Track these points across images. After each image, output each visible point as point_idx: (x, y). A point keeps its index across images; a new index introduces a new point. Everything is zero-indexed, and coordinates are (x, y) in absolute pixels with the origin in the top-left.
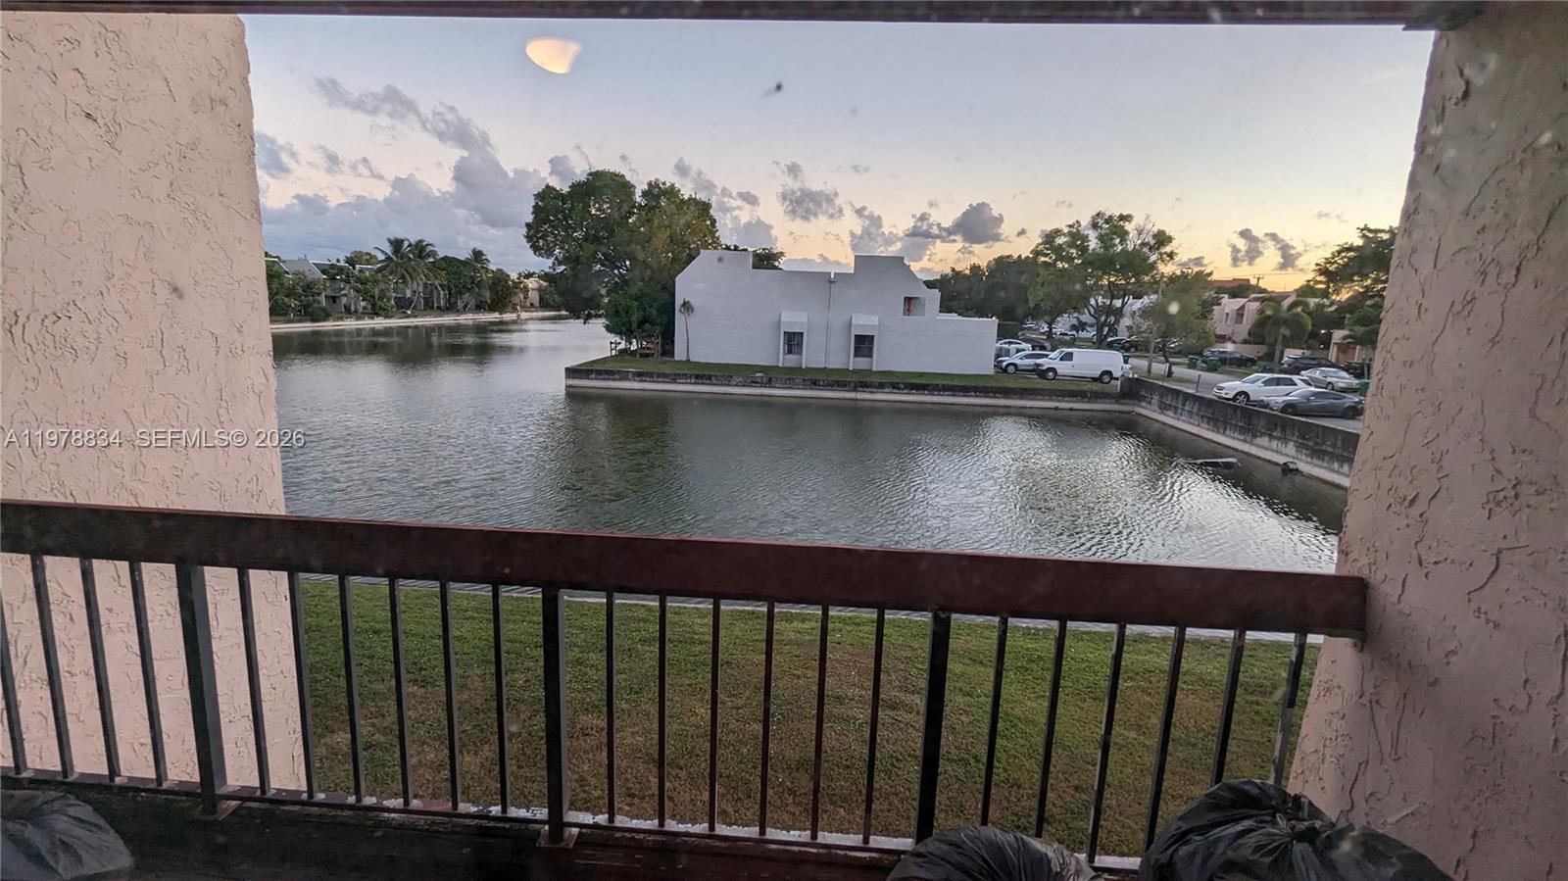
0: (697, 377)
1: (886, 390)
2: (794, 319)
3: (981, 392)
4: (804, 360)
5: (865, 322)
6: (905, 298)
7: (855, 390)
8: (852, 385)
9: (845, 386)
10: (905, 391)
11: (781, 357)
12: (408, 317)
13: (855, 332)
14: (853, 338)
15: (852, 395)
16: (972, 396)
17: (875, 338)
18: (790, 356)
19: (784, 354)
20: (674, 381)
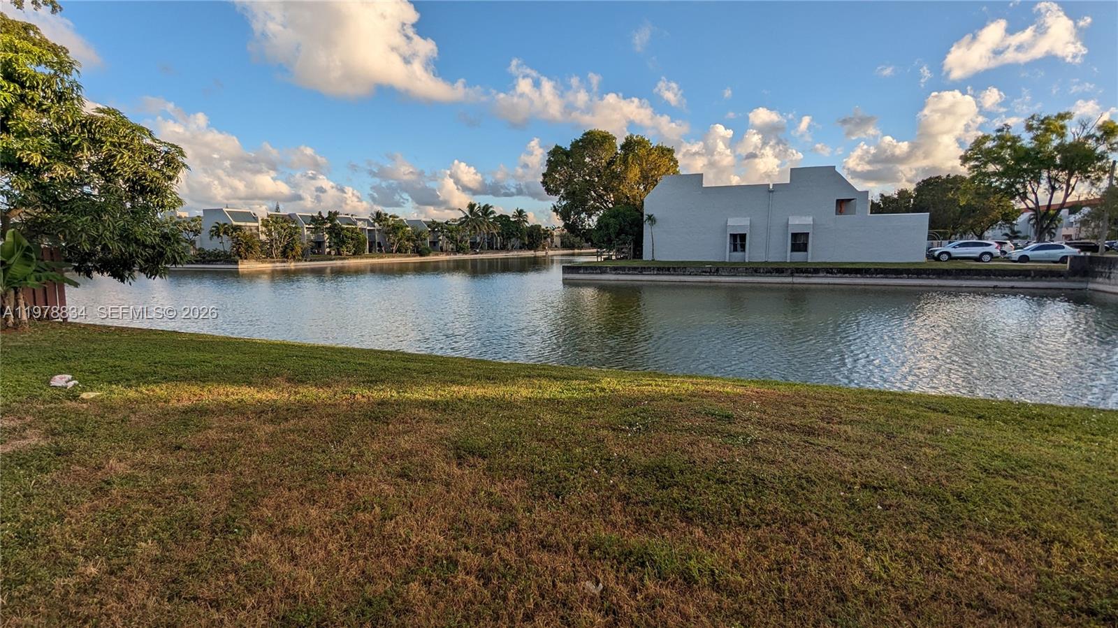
0: (659, 269)
1: (821, 275)
2: (738, 223)
3: (913, 274)
4: (747, 255)
5: (800, 222)
6: (837, 200)
7: (792, 275)
8: (790, 271)
9: (783, 272)
10: (839, 275)
11: (728, 252)
12: (477, 253)
13: (791, 231)
14: (790, 236)
15: (789, 280)
16: (904, 278)
17: (810, 235)
18: (735, 253)
19: (730, 252)
20: (641, 273)
